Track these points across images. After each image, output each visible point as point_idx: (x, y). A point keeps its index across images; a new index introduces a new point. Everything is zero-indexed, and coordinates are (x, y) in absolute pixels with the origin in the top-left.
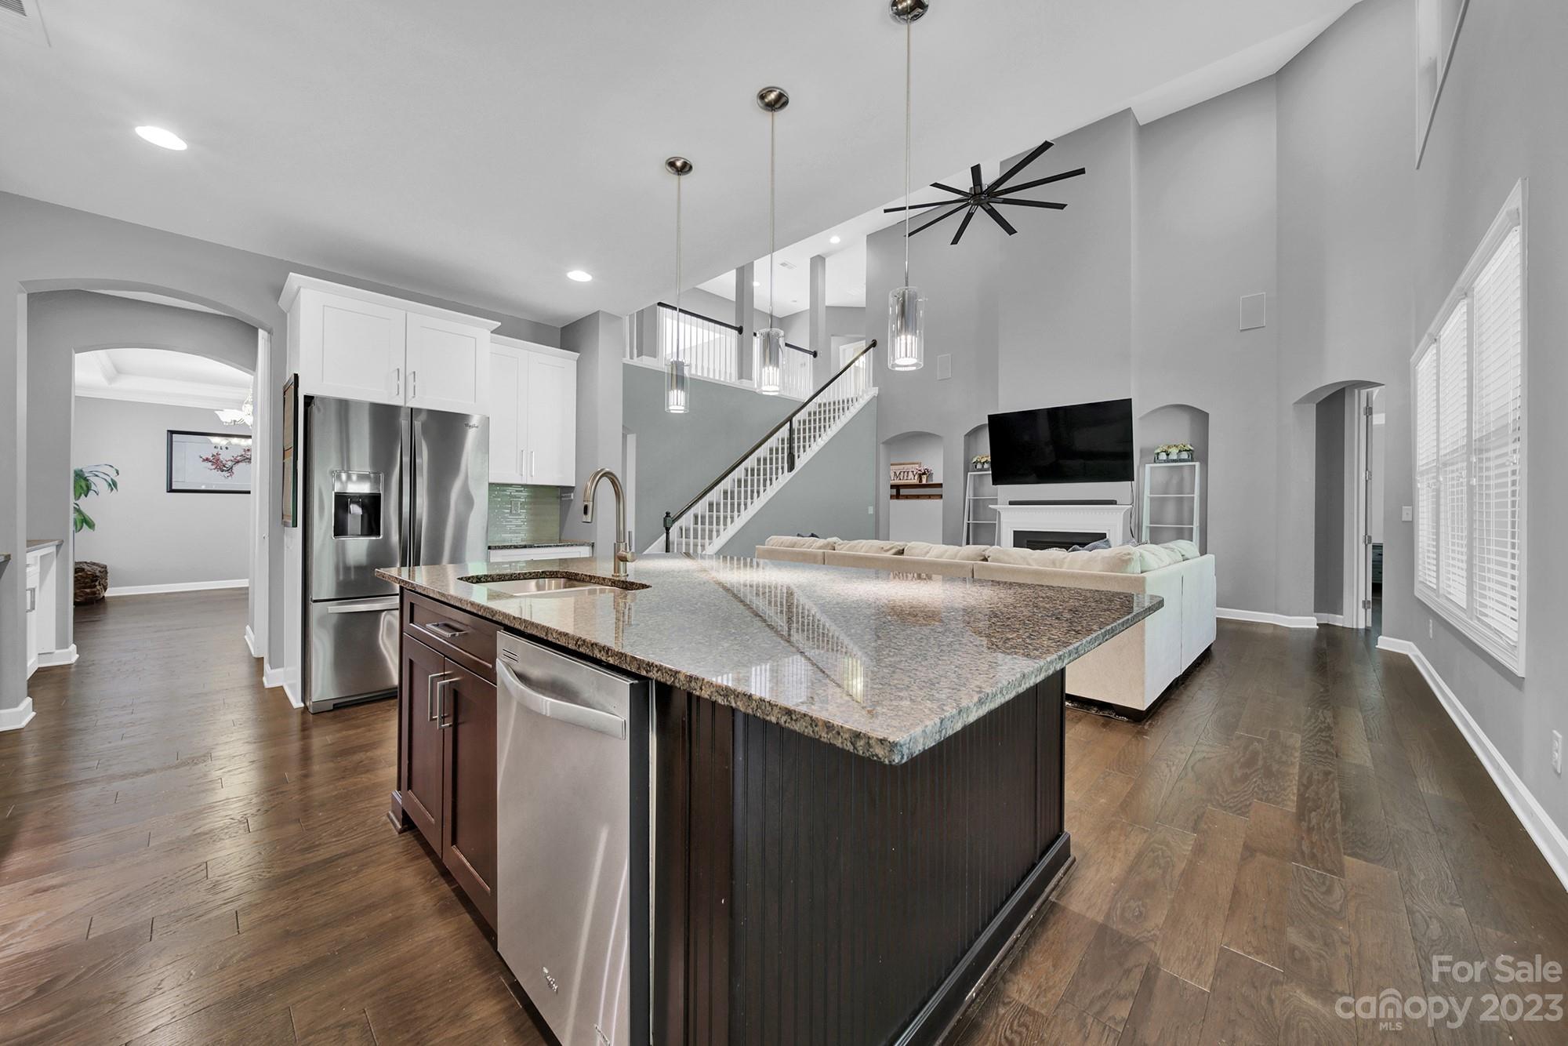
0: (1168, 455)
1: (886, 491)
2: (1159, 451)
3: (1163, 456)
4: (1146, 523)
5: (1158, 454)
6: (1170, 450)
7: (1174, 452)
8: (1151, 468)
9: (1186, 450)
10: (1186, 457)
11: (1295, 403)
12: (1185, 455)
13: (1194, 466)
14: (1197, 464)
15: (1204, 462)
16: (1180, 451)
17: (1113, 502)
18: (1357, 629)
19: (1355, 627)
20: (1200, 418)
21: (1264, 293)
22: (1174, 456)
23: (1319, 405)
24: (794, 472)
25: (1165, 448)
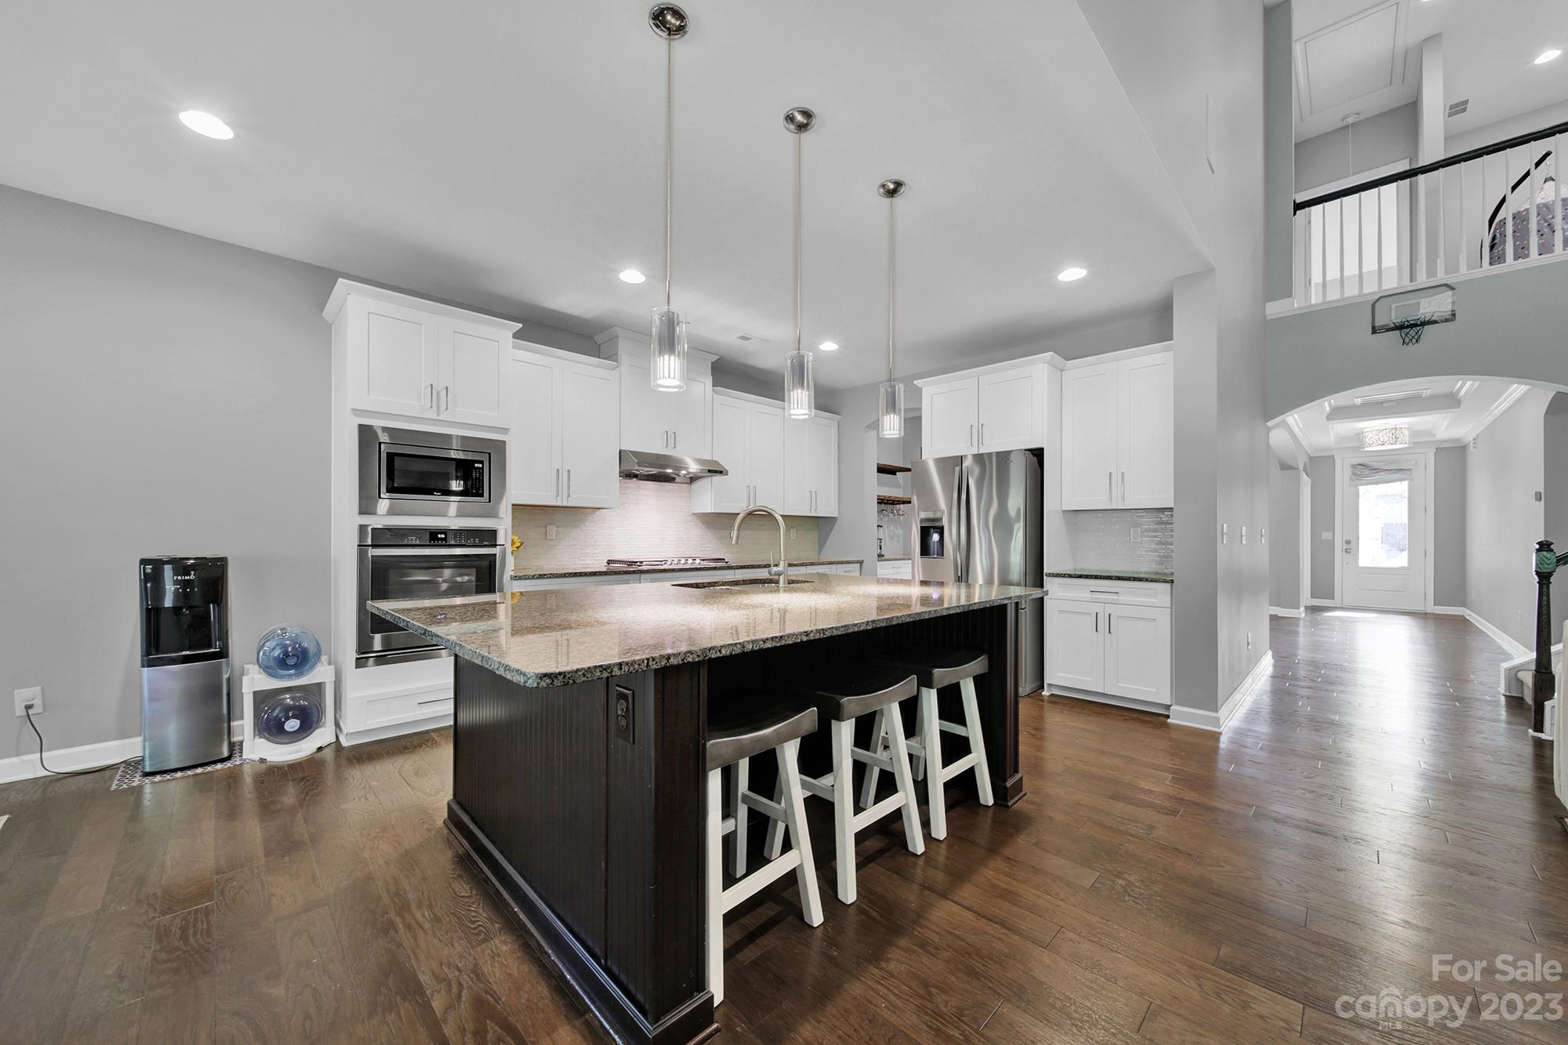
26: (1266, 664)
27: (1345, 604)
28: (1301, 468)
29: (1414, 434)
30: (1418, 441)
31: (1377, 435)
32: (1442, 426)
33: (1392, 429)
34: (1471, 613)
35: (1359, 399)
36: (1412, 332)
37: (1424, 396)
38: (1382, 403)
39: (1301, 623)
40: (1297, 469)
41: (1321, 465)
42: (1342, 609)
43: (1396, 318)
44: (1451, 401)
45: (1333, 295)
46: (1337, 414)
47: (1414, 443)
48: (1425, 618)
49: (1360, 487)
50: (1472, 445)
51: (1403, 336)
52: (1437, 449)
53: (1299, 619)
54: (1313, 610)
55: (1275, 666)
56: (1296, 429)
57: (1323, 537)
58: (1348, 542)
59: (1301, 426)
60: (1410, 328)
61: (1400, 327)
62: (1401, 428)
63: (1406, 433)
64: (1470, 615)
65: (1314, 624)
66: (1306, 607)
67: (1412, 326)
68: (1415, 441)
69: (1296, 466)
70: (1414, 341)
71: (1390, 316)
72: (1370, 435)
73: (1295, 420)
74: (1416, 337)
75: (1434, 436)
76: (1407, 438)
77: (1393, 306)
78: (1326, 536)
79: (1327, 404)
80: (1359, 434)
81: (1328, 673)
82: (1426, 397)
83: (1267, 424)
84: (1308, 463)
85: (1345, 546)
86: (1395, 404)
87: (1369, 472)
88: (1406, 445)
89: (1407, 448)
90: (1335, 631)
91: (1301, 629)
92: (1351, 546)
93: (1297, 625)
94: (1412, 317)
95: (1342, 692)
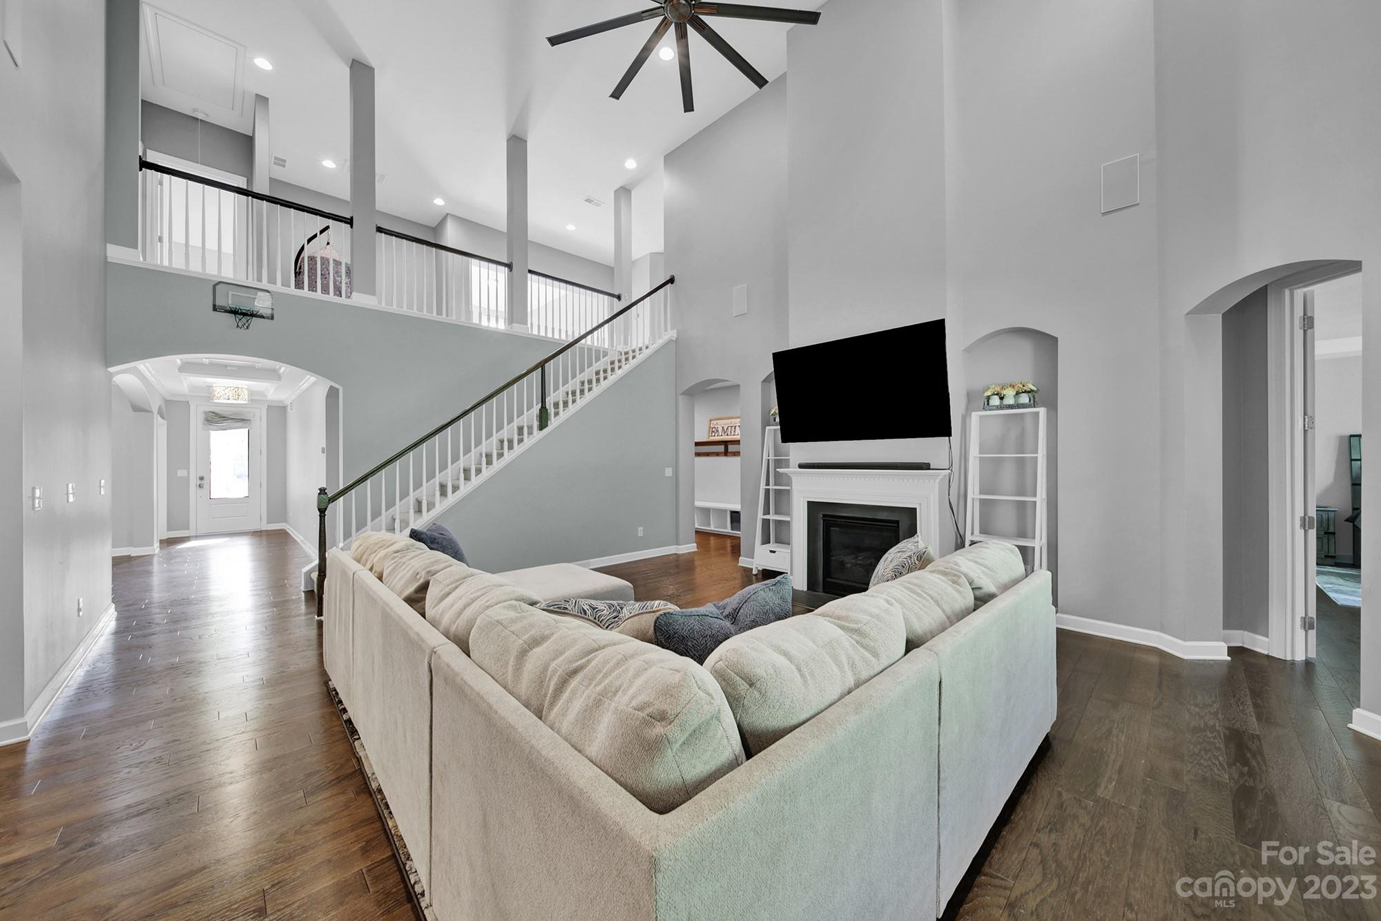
0: (1002, 398)
1: (688, 449)
2: (989, 393)
3: (995, 401)
4: (974, 493)
5: (988, 398)
6: (1004, 392)
7: (1010, 393)
8: (981, 417)
9: (1025, 392)
10: (1027, 401)
11: (1188, 314)
12: (1024, 399)
13: (1037, 414)
14: (1042, 411)
15: (1052, 406)
16: (1018, 393)
17: (925, 466)
18: (1293, 663)
19: (1289, 658)
20: (1046, 343)
21: (1138, 155)
22: (1010, 401)
23: (1226, 316)
24: (546, 431)
25: (998, 389)
26: (108, 621)
27: (199, 533)
28: (155, 411)
29: (251, 393)
30: (255, 398)
31: (224, 390)
32: (271, 391)
33: (236, 388)
34: (289, 527)
35: (207, 360)
36: (244, 320)
37: (257, 367)
38: (226, 366)
39: (155, 560)
40: (152, 412)
41: (174, 408)
42: (197, 537)
43: (231, 303)
44: (273, 375)
45: (178, 264)
46: (186, 368)
47: (252, 400)
48: (261, 536)
49: (211, 432)
50: (289, 408)
51: (238, 320)
52: (268, 406)
53: (151, 556)
54: (169, 542)
55: (118, 619)
56: (147, 374)
57: (179, 475)
58: (202, 478)
59: (153, 372)
60: (243, 315)
61: (235, 312)
62: (242, 388)
63: (246, 392)
64: (289, 529)
65: (169, 559)
66: (161, 542)
67: (245, 314)
68: (253, 398)
69: (149, 409)
70: (245, 327)
71: (228, 301)
72: (218, 390)
73: (147, 368)
74: (247, 325)
75: (266, 396)
76: (246, 397)
77: (230, 293)
78: (181, 473)
79: (178, 359)
80: (209, 387)
81: (175, 611)
82: (258, 369)
83: (109, 369)
84: (163, 407)
85: (199, 482)
86: (236, 369)
87: (218, 419)
88: (246, 402)
89: (246, 404)
90: (187, 562)
91: (156, 567)
92: (203, 482)
93: (151, 563)
94: (245, 307)
95: (185, 628)
